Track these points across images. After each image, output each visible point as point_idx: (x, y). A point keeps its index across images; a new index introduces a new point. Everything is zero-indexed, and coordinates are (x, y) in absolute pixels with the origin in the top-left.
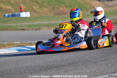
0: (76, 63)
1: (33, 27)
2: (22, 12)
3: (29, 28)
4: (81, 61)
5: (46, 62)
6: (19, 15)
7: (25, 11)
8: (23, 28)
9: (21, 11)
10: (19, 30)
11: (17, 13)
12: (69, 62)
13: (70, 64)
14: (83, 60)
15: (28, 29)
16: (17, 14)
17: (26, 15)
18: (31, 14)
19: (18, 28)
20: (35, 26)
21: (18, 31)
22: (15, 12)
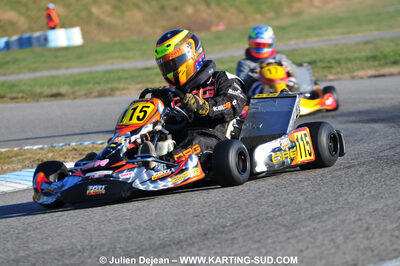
0: (226, 229)
1: (91, 85)
2: (53, 28)
3: (77, 88)
4: (243, 223)
5: (125, 230)
6: (46, 40)
7: (63, 26)
8: (55, 90)
9: (52, 25)
10: (42, 99)
11: (37, 34)
12: (203, 227)
13: (205, 234)
14: (251, 218)
15: (73, 93)
16: (38, 38)
17: (69, 39)
18: (84, 34)
19: (38, 90)
20: (99, 83)
21: (38, 101)
22: (31, 29)
